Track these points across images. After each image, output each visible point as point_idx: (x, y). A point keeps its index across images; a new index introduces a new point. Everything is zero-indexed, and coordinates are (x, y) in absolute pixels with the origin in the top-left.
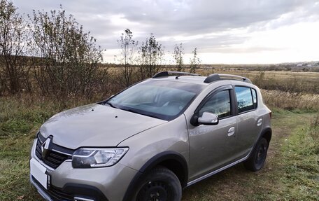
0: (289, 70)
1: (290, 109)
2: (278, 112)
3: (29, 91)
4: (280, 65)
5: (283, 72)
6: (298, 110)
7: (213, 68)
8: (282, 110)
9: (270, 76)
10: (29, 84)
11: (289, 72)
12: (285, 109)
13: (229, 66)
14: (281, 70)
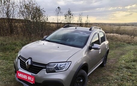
0: (133, 26)
1: (129, 43)
2: (123, 44)
3: (17, 33)
4: (129, 23)
5: (130, 27)
6: (133, 44)
7: (99, 25)
8: (125, 44)
9: (123, 29)
10: (18, 31)
11: (133, 27)
12: (127, 43)
13: (105, 23)
14: (129, 26)
